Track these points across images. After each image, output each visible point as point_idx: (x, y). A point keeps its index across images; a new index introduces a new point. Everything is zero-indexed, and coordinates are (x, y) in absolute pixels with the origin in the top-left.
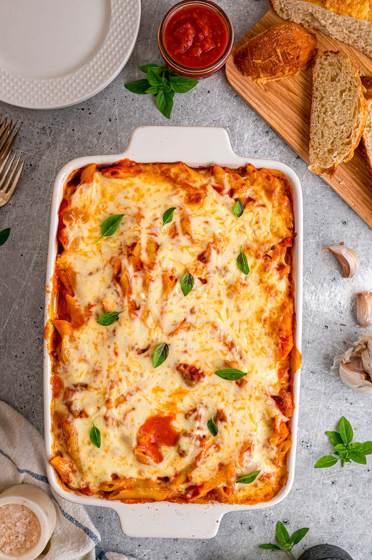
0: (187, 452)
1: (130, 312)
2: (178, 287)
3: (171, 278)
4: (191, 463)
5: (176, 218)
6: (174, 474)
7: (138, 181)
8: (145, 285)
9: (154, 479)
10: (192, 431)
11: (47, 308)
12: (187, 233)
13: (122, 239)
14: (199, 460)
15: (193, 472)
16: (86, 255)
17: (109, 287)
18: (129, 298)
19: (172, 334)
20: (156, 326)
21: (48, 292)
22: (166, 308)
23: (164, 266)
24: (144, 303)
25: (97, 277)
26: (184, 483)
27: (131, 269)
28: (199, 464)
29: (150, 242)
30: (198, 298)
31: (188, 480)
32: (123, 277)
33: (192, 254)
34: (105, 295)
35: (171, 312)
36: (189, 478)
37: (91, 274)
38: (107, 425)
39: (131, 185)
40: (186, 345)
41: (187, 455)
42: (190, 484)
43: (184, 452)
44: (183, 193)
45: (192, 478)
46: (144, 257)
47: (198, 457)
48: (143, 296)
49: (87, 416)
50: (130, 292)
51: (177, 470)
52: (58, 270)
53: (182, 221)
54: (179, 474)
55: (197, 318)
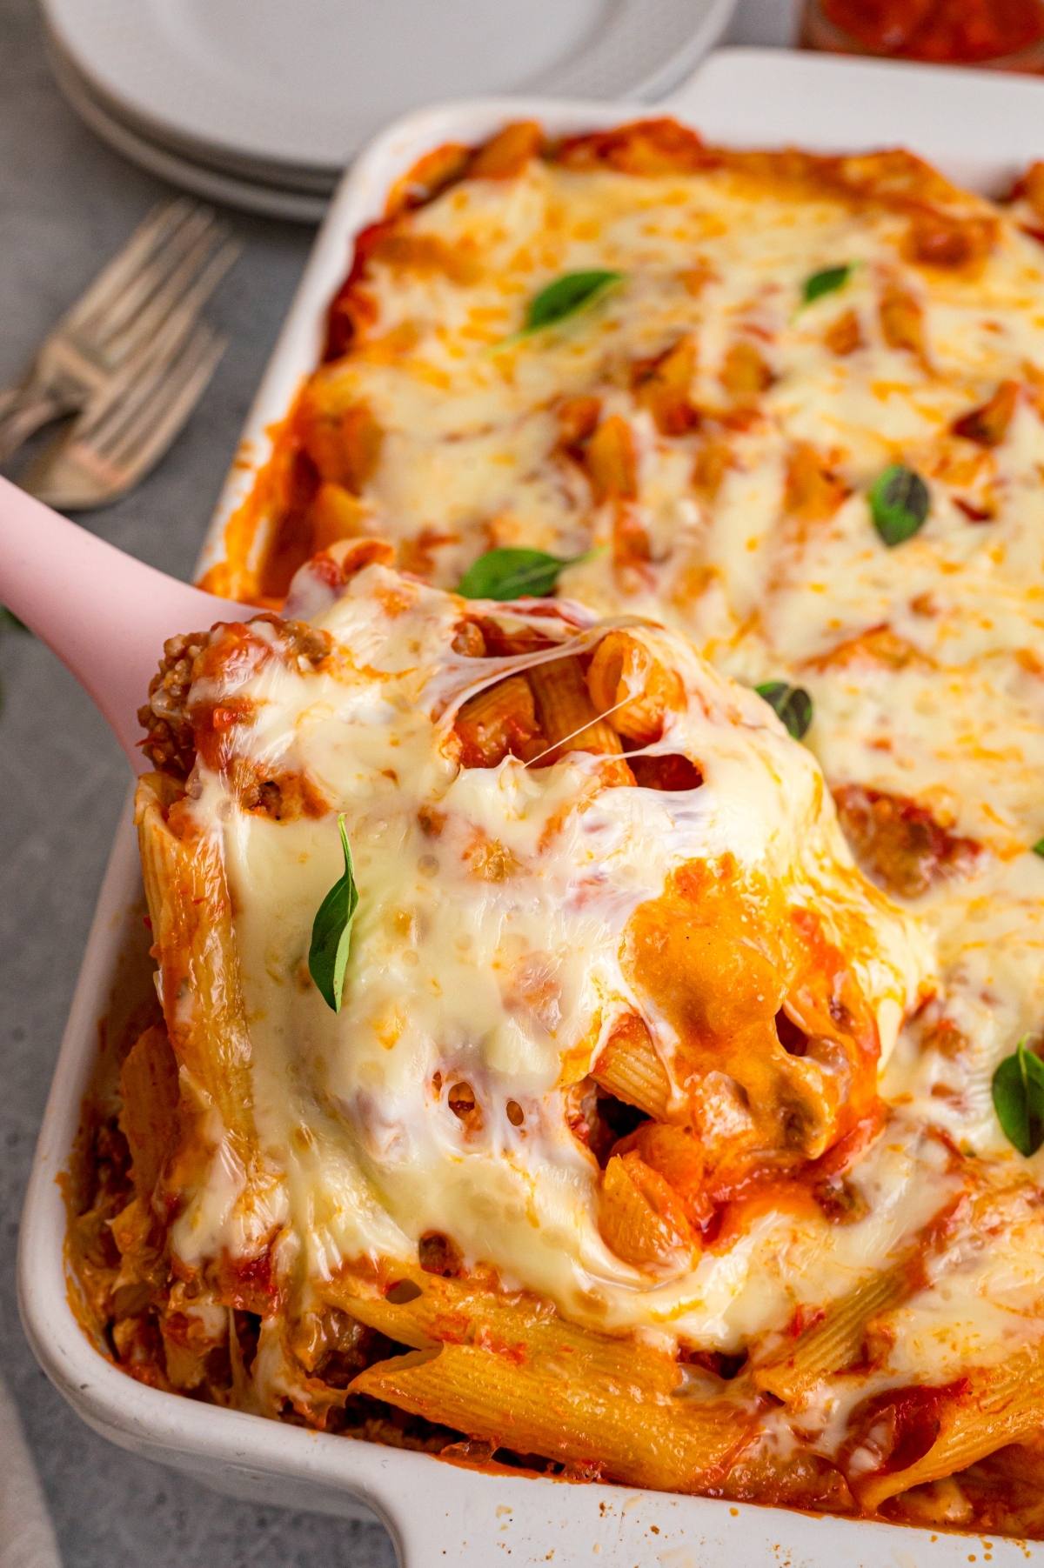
0: (870, 1192)
1: (620, 562)
2: (854, 515)
3: (829, 477)
4: (886, 1265)
5: (861, 297)
6: (782, 1324)
7: (706, 193)
8: (705, 481)
9: (666, 1343)
11: (223, 519)
12: (904, 342)
13: (611, 342)
14: (941, 1249)
15: (901, 1313)
16: (443, 381)
17: (532, 477)
18: (622, 516)
19: (819, 663)
20: (743, 632)
21: (245, 466)
22: (794, 573)
23: (800, 428)
24: (689, 540)
25: (483, 450)
26: (839, 1373)
27: (643, 425)
28: (937, 1268)
29: (737, 357)
30: (950, 568)
31: (863, 1362)
32: (603, 444)
33: (929, 414)
34: (508, 505)
35: (819, 588)
36: (876, 1347)
37: (453, 438)
38: (429, 864)
39: (675, 200)
40: (883, 721)
41: (867, 1211)
42: (875, 1383)
43: (850, 1191)
44: (895, 227)
45: (889, 1341)
46: (708, 394)
47: (935, 1232)
48: (690, 512)
49: (314, 808)
50: (630, 493)
51: (800, 1300)
52: (304, 421)
53: (885, 308)
54: (813, 1325)
55: (944, 633)
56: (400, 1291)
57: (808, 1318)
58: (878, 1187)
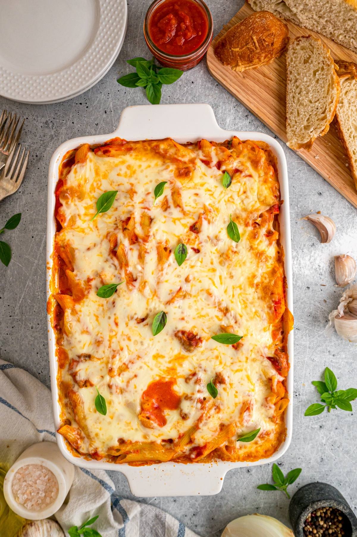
0: (189, 415)
1: (128, 283)
2: (172, 258)
3: (166, 249)
4: (193, 425)
5: (167, 192)
6: (178, 437)
7: (129, 159)
8: (141, 257)
9: (159, 441)
10: (193, 394)
11: (48, 283)
12: (178, 205)
13: (116, 214)
14: (201, 422)
15: (196, 434)
16: (83, 231)
17: (106, 261)
18: (126, 270)
19: (169, 303)
20: (154, 296)
21: (49, 268)
22: (162, 278)
23: (158, 237)
24: (140, 274)
25: (95, 252)
26: (187, 444)
27: (126, 242)
28: (201, 425)
29: (143, 216)
30: (192, 267)
31: (191, 441)
32: (119, 251)
33: (184, 225)
34: (103, 269)
35: (167, 281)
36: (192, 440)
37: (89, 249)
38: (111, 393)
39: (123, 162)
40: (182, 313)
41: (189, 418)
42: (193, 445)
43: (186, 415)
44: (172, 167)
45: (195, 439)
46: (139, 231)
47: (200, 419)
48: (139, 268)
49: (92, 385)
50: (127, 265)
51: (180, 432)
52: (57, 248)
53: (173, 194)
54: (182, 436)
55: (192, 286)
56: (118, 450)
57: (181, 435)
58: (190, 414)
